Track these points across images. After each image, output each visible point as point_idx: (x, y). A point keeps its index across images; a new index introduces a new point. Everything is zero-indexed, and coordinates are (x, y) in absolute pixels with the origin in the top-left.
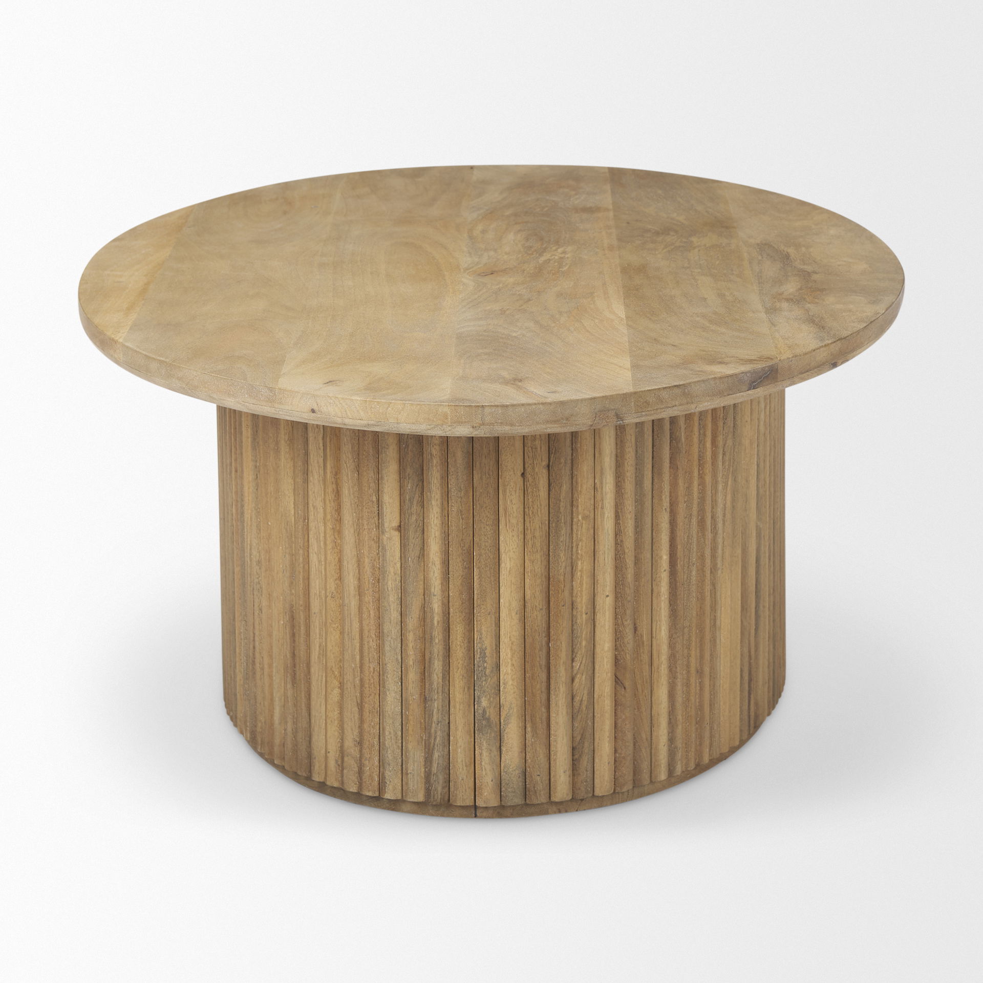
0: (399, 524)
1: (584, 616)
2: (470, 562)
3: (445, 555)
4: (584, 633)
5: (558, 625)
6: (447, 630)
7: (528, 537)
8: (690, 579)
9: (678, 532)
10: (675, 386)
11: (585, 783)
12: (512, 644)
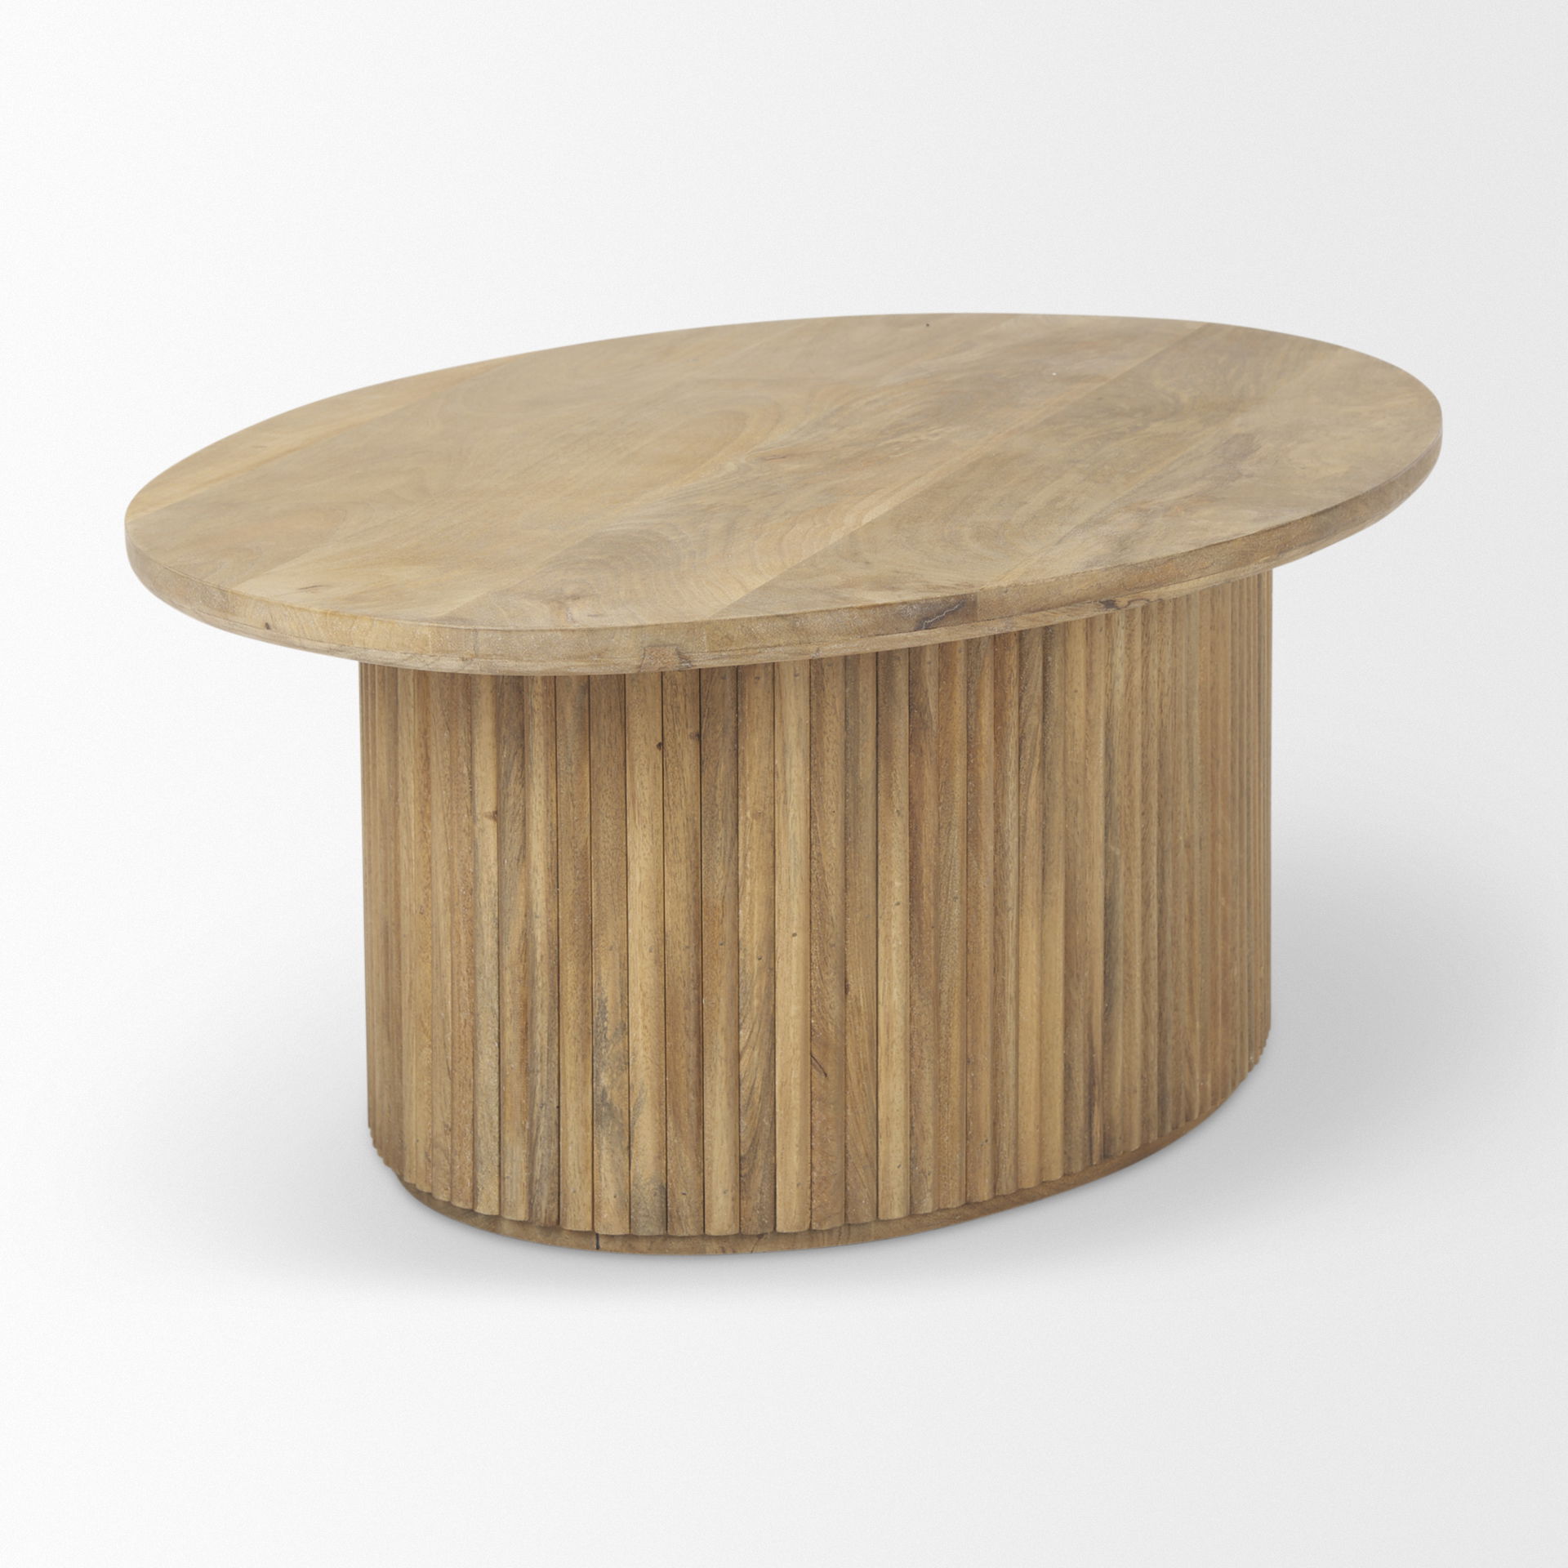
0: (494, 810)
1: (756, 962)
2: (586, 871)
3: (552, 859)
4: (756, 987)
5: (714, 973)
6: (557, 969)
7: (669, 838)
8: (949, 919)
9: (923, 847)
10: (778, 616)
11: (758, 1212)
12: (644, 995)
